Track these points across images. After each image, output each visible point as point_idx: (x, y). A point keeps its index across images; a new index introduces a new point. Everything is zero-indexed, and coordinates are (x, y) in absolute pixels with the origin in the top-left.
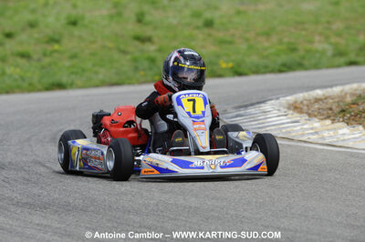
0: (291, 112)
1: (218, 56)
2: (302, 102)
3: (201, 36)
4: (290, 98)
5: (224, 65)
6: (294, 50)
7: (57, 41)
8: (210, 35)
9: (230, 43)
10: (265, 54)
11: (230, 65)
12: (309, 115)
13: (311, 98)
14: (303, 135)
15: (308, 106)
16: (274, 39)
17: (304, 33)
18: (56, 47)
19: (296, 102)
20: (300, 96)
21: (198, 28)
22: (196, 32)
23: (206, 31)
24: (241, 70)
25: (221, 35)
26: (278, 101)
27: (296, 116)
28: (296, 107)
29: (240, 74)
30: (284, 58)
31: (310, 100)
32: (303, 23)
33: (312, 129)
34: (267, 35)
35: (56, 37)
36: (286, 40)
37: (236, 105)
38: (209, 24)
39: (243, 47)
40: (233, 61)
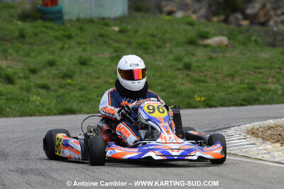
0: (249, 136)
1: (194, 92)
2: (258, 129)
3: (181, 76)
4: (249, 126)
5: (198, 99)
6: (252, 89)
7: (70, 77)
8: (187, 75)
9: (204, 82)
10: (230, 91)
11: (203, 99)
12: (263, 139)
13: (265, 126)
14: (258, 154)
15: (262, 132)
16: (238, 80)
17: (260, 76)
18: (69, 81)
19: (253, 129)
20: (257, 124)
21: (179, 69)
22: (178, 72)
23: (185, 72)
24: (211, 103)
25: (196, 76)
26: (239, 128)
27: (253, 140)
28: (253, 133)
29: (210, 106)
30: (244, 95)
31: (264, 128)
32: (260, 68)
33: (265, 150)
34: (232, 76)
35: (70, 73)
36: (247, 81)
37: (207, 130)
38: (188, 67)
39: (213, 85)
40: (205, 96)
